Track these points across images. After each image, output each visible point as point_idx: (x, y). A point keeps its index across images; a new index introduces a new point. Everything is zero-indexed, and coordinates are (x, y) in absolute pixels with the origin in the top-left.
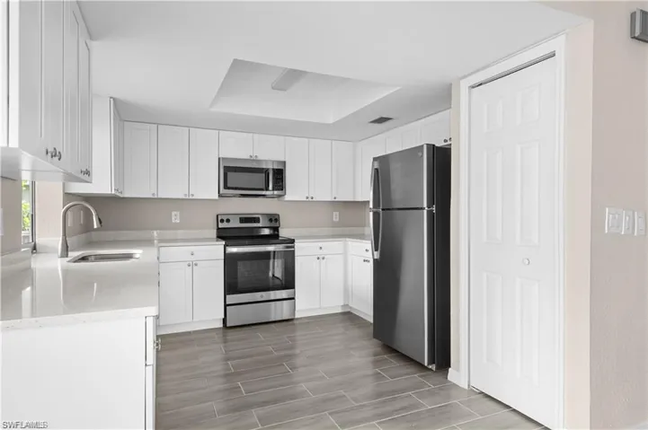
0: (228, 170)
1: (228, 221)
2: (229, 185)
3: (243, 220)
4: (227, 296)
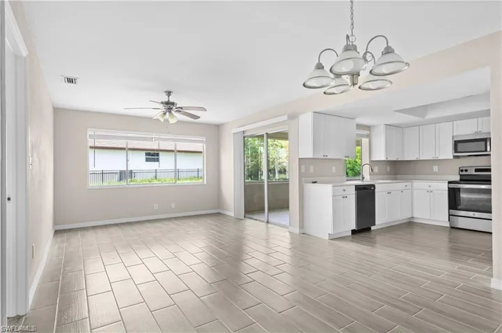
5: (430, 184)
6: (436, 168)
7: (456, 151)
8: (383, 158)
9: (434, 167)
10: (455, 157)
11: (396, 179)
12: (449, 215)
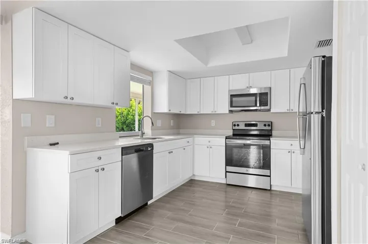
0: (232, 96)
1: (238, 125)
2: (234, 105)
3: (246, 125)
4: (227, 167)
5: (210, 139)
6: (213, 123)
7: (232, 106)
8: (166, 110)
9: (212, 121)
10: (231, 111)
11: (179, 134)
12: (226, 172)
